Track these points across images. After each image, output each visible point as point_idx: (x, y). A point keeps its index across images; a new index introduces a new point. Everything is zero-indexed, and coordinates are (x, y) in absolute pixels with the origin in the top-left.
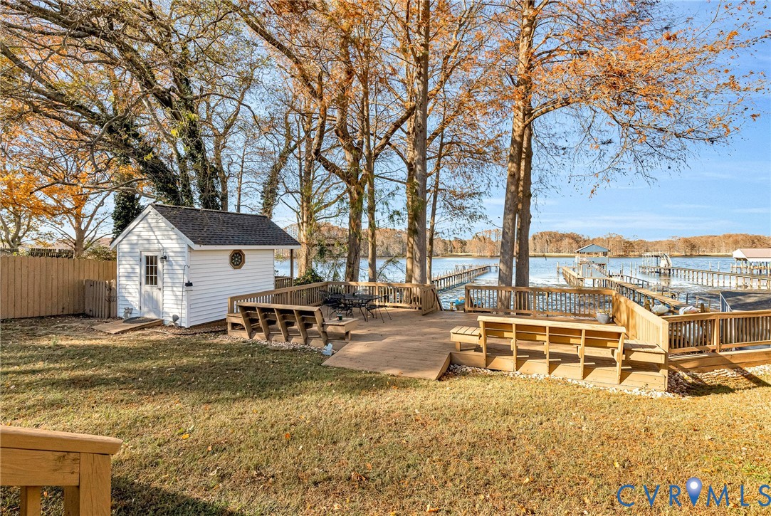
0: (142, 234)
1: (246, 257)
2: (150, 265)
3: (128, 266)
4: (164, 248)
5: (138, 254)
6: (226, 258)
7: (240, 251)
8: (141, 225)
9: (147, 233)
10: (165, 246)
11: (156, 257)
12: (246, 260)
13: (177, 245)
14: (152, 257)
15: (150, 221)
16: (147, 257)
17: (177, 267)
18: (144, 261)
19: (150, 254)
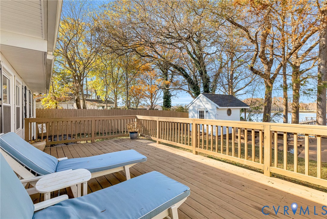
0: (197, 103)
1: (232, 111)
2: (201, 114)
3: (192, 114)
4: (206, 108)
5: (197, 110)
6: (226, 111)
7: (230, 109)
8: (197, 100)
9: (199, 103)
10: (206, 107)
11: (203, 111)
12: (232, 113)
13: (211, 107)
14: (202, 111)
15: (200, 99)
16: (200, 111)
17: (211, 115)
18: (199, 112)
19: (200, 110)
